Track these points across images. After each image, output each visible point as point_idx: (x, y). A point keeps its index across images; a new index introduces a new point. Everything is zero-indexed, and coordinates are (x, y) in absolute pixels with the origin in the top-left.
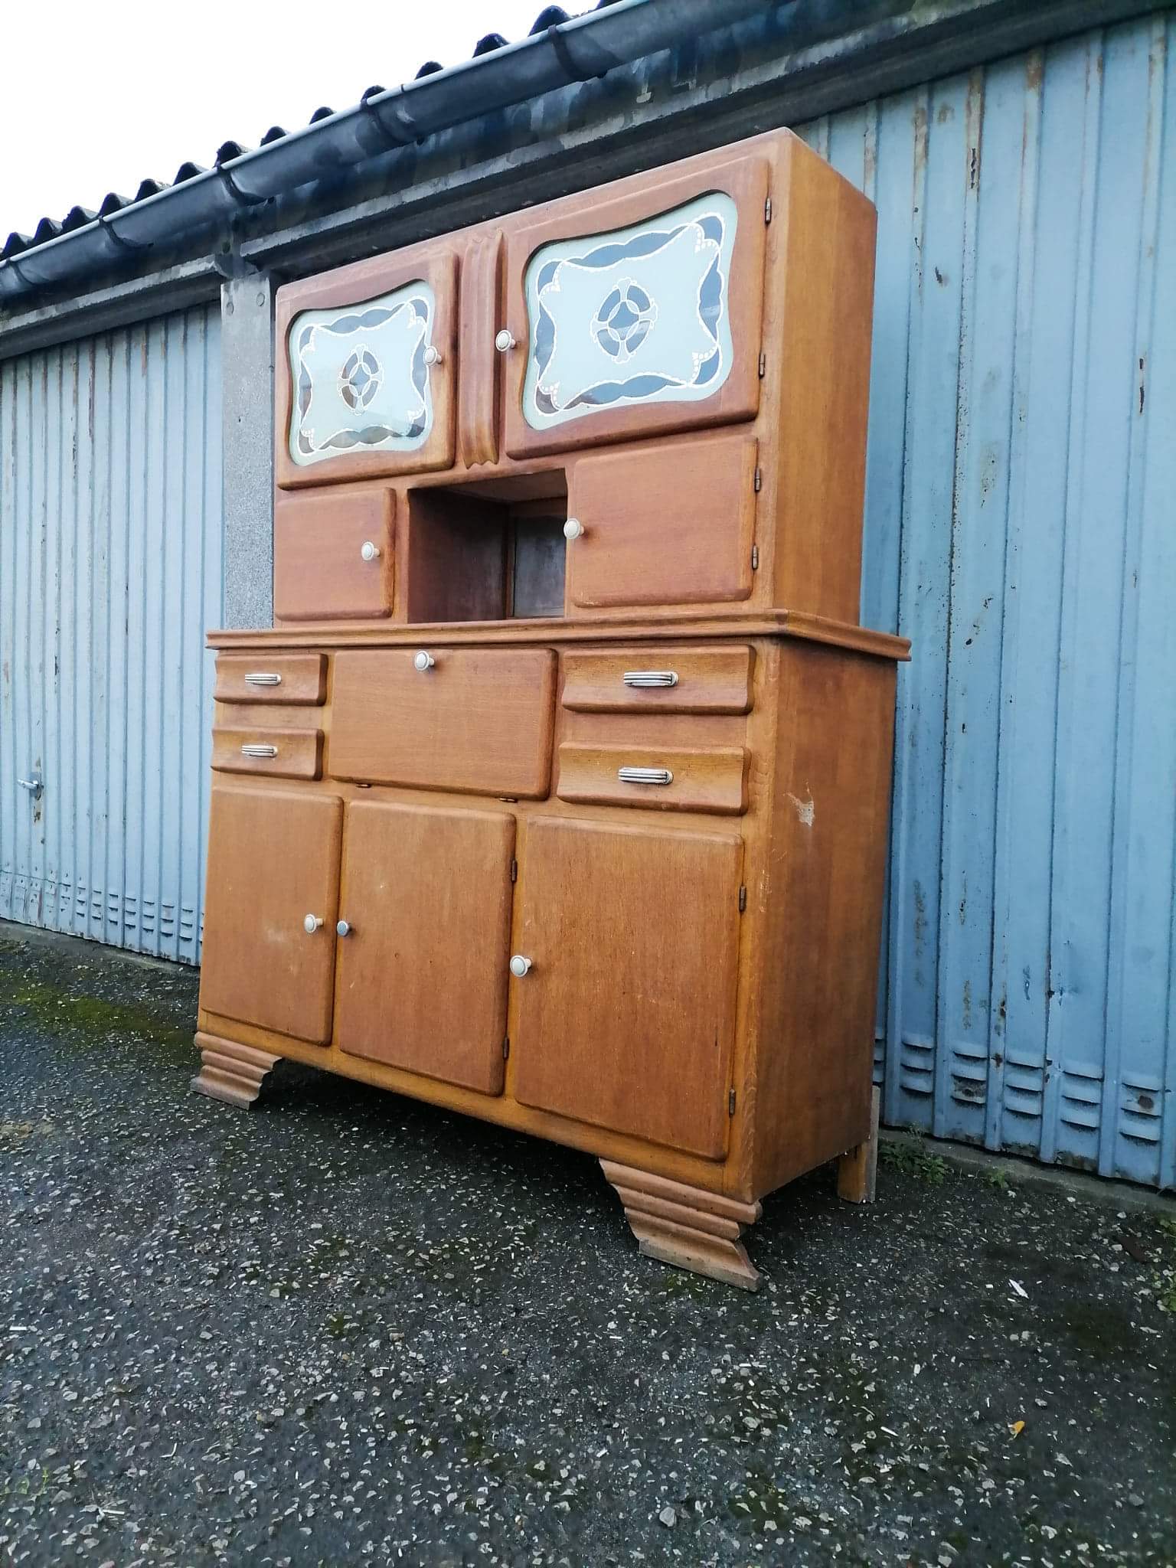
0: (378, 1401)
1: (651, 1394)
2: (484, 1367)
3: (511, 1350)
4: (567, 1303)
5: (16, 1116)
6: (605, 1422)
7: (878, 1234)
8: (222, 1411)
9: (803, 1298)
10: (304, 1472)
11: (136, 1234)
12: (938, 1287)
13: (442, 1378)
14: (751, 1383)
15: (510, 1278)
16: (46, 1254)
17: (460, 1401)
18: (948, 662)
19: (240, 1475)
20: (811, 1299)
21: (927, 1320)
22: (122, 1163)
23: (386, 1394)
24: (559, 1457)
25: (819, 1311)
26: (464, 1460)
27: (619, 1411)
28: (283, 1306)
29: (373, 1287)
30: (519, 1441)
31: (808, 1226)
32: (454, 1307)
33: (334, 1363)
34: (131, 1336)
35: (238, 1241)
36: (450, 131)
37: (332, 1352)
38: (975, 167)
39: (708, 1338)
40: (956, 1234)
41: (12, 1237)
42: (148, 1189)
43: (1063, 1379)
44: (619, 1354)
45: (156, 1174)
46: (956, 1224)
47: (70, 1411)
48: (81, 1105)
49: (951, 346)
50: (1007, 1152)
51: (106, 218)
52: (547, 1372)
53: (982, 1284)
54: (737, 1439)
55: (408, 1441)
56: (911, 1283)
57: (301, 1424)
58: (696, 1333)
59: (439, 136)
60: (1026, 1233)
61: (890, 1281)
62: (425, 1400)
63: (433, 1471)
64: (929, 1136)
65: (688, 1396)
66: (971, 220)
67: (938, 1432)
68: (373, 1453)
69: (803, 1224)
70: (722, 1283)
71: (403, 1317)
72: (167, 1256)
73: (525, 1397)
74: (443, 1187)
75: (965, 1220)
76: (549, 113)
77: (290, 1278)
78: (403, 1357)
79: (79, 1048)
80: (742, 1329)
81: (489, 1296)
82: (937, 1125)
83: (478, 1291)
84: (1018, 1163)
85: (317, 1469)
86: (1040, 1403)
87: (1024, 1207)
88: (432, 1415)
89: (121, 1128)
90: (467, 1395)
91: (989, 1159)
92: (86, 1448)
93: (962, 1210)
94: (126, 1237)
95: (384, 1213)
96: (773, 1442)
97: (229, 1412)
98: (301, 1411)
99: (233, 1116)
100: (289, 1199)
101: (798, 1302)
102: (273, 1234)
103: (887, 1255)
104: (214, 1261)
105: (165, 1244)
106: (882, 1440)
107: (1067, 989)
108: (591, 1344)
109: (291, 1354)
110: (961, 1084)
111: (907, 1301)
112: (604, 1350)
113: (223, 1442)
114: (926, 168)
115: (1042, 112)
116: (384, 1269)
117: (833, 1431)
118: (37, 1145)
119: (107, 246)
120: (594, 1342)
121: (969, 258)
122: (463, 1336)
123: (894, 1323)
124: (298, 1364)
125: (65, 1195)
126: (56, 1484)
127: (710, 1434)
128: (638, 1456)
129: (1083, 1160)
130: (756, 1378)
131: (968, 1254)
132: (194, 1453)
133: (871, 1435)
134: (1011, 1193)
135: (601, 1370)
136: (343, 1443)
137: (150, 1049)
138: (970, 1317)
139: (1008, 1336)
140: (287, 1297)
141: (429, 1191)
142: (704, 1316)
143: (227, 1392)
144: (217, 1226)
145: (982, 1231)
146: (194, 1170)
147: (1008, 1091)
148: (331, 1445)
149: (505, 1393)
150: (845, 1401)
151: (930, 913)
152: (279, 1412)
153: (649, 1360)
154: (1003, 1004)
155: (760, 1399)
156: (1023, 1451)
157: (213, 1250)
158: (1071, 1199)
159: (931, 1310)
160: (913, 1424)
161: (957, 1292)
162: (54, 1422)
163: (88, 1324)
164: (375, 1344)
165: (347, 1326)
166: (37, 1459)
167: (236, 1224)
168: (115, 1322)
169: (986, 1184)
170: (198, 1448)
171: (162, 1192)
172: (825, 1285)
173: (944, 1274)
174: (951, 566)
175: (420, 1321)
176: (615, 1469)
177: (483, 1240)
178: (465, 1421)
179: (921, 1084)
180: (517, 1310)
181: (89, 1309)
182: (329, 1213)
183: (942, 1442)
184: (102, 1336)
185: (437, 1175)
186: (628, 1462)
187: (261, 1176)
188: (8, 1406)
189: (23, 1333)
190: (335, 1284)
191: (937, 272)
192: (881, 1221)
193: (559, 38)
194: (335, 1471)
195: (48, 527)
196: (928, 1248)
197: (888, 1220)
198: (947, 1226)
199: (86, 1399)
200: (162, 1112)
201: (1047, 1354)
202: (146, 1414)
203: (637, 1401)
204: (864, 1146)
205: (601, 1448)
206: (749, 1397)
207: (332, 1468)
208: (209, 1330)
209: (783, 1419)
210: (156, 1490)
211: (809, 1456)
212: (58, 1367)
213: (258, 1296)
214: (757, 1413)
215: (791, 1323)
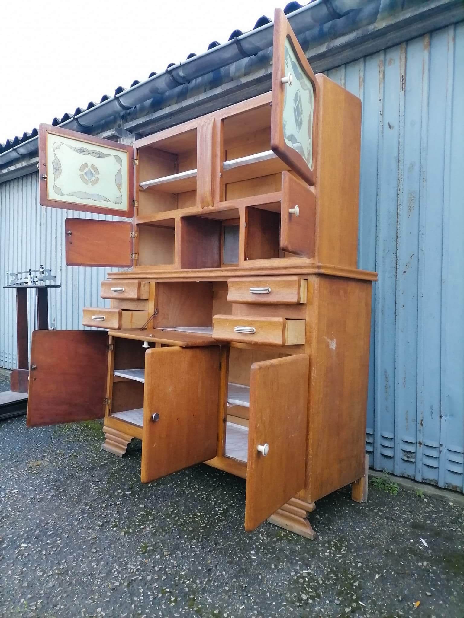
0: (157, 580)
1: (265, 582)
2: (200, 568)
3: (211, 561)
4: (236, 542)
5: (35, 458)
6: (245, 594)
7: (367, 516)
8: (96, 582)
9: (332, 543)
10: (124, 610)
11: (73, 508)
12: (390, 540)
13: (183, 572)
14: (307, 579)
15: (214, 530)
16: (39, 515)
17: (188, 582)
18: (396, 280)
19: (99, 610)
20: (336, 544)
21: (383, 555)
22: (72, 478)
23: (159, 577)
24: (225, 608)
25: (338, 549)
26: (187, 608)
27: (251, 589)
28: (125, 539)
29: (160, 532)
30: (210, 600)
31: (338, 512)
32: (191, 542)
33: (142, 563)
34: (66, 550)
35: (111, 511)
36: (200, 78)
37: (141, 559)
38: (403, 82)
39: (291, 559)
40: (400, 517)
41: (28, 507)
42: (81, 489)
43: (439, 583)
44: (254, 564)
45: (84, 483)
46: (401, 513)
47: (39, 580)
48: (60, 454)
49: (396, 154)
50: (424, 482)
51: (76, 117)
52: (225, 570)
53: (408, 540)
54: (298, 604)
55: (165, 598)
56: (378, 538)
57: (125, 589)
58: (286, 556)
59: (196, 81)
60: (430, 518)
61: (370, 537)
62: (175, 581)
63: (174, 612)
64: (392, 474)
65: (280, 584)
66: (402, 103)
67: (383, 605)
68: (151, 603)
69: (336, 511)
70: (300, 536)
71: (170, 545)
72: (83, 517)
73: (215, 581)
74: (193, 491)
75: (405, 511)
76: (237, 70)
77: (129, 527)
78: (168, 562)
79: (63, 431)
80: (306, 556)
81: (205, 538)
82: (395, 470)
83: (201, 535)
84: (429, 487)
85: (129, 609)
86: (428, 594)
87: (430, 506)
88: (177, 588)
89: (73, 464)
90: (191, 580)
91: (417, 484)
92: (43, 595)
93: (404, 507)
94: (70, 509)
95: (169, 501)
96: (313, 605)
97: (98, 583)
98: (126, 584)
99: (116, 460)
100: (133, 494)
101: (330, 544)
102: (125, 509)
103: (370, 526)
104: (101, 519)
105: (83, 512)
106: (359, 607)
107: (448, 415)
108: (243, 560)
109: (125, 559)
110: (405, 453)
111: (376, 546)
112: (249, 562)
113: (95, 596)
114: (384, 83)
115: (430, 59)
116: (165, 525)
117: (338, 602)
118: (42, 470)
119: (77, 127)
120: (245, 559)
121: (402, 118)
122: (193, 554)
123: (369, 556)
124: (128, 564)
125: (49, 491)
126: (30, 609)
127: (287, 600)
128: (257, 610)
129: (456, 487)
130: (309, 577)
131: (404, 526)
132: (83, 599)
133: (354, 605)
134: (426, 500)
135: (246, 571)
136: (140, 598)
137: (88, 432)
138: (402, 554)
139: (418, 563)
140: (127, 535)
141: (187, 493)
142: (291, 549)
143: (99, 574)
144: (104, 505)
145: (411, 516)
146: (99, 482)
147: (425, 457)
148: (136, 599)
149: (206, 579)
150: (345, 589)
151: (391, 383)
152: (117, 584)
153: (266, 567)
154: (422, 420)
155: (309, 586)
156: (418, 614)
157: (101, 515)
158: (451, 504)
159: (386, 550)
160: (373, 601)
161: (397, 543)
162: (33, 584)
163: (50, 544)
164: (158, 556)
165: (148, 549)
166: (25, 599)
167: (111, 505)
168: (60, 544)
169: (415, 496)
170: (85, 597)
171: (85, 490)
172: (342, 538)
173: (393, 534)
174: (397, 242)
175: (177, 547)
176: (247, 614)
177: (205, 514)
178: (189, 591)
179: (388, 453)
180: (216, 544)
181: (52, 538)
182: (148, 501)
183: (384, 609)
184: (55, 550)
185: (191, 486)
186: (252, 612)
187: (123, 485)
188: (16, 577)
189: (26, 547)
190: (146, 531)
191: (389, 125)
192: (369, 511)
193: (238, 42)
194: (135, 610)
195: (58, 231)
196: (387, 523)
197: (372, 510)
198: (396, 514)
199: (45, 575)
200: (90, 457)
201: (434, 572)
202: (67, 582)
203: (259, 585)
204: (362, 479)
205: (242, 605)
206: (305, 586)
207: (135, 609)
208: (95, 548)
209: (318, 596)
210: (67, 614)
211: (327, 613)
212: (37, 561)
213: (116, 535)
214: (307, 593)
215: (326, 554)
